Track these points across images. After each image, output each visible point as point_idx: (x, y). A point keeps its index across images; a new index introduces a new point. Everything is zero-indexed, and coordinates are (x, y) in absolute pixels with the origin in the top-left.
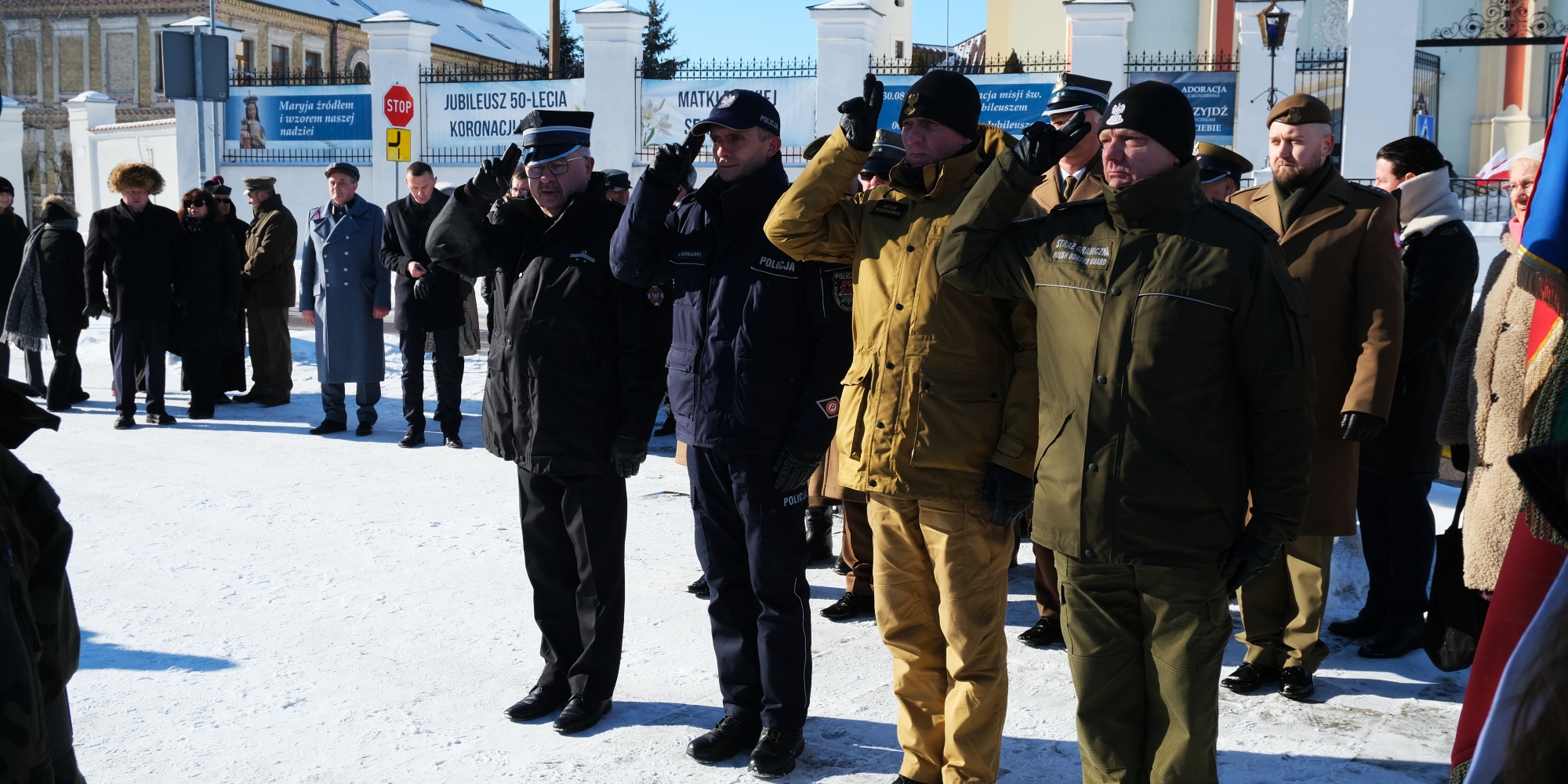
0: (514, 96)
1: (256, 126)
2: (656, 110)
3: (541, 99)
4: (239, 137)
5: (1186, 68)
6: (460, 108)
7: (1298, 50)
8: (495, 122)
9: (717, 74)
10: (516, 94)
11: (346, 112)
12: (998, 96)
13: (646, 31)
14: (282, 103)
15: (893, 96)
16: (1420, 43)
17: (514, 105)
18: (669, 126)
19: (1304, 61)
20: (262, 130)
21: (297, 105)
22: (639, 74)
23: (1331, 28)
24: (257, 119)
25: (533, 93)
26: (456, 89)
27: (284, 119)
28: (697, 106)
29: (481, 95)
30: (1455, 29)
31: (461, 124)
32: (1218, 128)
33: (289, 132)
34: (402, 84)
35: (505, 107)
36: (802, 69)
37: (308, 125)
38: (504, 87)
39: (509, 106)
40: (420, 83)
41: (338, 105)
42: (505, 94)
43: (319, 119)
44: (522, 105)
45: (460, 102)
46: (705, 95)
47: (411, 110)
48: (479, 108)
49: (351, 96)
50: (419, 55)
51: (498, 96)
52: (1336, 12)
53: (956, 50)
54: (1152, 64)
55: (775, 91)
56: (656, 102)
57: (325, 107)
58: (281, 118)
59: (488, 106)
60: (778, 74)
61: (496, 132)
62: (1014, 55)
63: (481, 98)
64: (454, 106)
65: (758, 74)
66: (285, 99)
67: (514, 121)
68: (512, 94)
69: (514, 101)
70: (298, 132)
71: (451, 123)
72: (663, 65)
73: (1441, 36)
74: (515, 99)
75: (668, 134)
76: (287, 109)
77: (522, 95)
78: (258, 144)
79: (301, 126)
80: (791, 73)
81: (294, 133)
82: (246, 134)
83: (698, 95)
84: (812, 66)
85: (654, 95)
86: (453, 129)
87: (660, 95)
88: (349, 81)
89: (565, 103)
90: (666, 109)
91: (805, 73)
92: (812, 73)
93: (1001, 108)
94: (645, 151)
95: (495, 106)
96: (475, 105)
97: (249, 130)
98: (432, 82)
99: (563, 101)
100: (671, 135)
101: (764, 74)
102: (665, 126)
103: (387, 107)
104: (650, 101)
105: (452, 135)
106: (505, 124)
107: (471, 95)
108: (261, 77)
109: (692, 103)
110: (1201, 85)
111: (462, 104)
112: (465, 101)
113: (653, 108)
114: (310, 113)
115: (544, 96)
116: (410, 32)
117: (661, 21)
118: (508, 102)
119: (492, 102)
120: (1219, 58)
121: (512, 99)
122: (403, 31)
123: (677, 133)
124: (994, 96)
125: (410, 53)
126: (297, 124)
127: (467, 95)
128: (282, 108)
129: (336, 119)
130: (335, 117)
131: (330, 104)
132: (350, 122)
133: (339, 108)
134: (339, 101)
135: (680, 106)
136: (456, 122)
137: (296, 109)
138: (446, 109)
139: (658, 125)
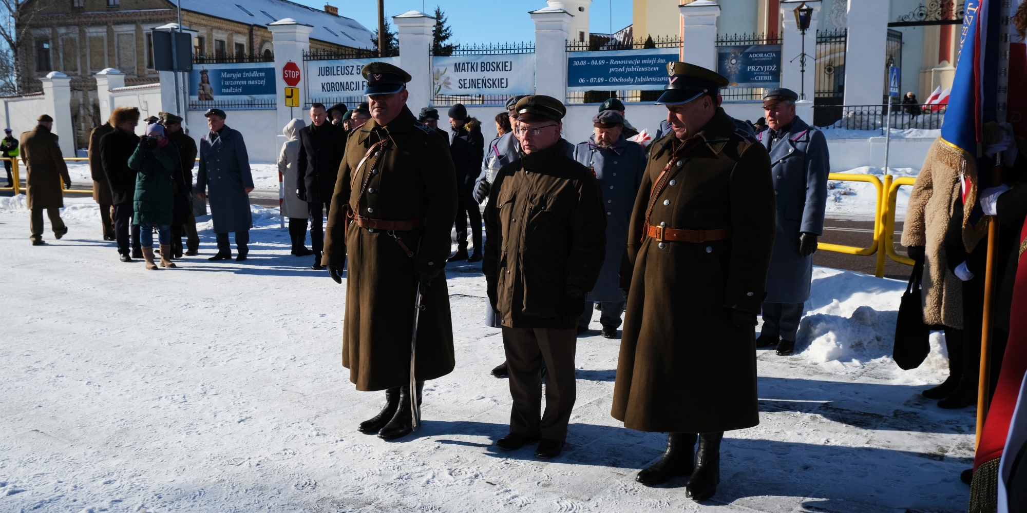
1: (207, 87)
2: (442, 74)
4: (198, 94)
5: (751, 43)
6: (327, 75)
7: (817, 30)
8: (347, 83)
9: (477, 53)
11: (260, 78)
12: (641, 62)
13: (434, 29)
14: (222, 73)
15: (580, 63)
16: (890, 25)
18: (449, 84)
19: (821, 37)
20: (211, 89)
21: (231, 75)
22: (431, 53)
23: (836, 18)
24: (208, 83)
26: (324, 64)
27: (224, 83)
28: (465, 71)
29: (339, 67)
30: (911, 16)
31: (328, 84)
32: (770, 78)
33: (227, 91)
34: (293, 61)
35: (353, 74)
36: (527, 49)
37: (238, 86)
38: (352, 62)
39: (355, 73)
40: (304, 60)
41: (255, 74)
42: (353, 67)
43: (244, 82)
45: (327, 71)
46: (470, 65)
47: (299, 76)
48: (338, 75)
49: (263, 69)
50: (302, 44)
51: (349, 67)
52: (839, 8)
53: (615, 36)
54: (731, 41)
55: (511, 62)
56: (442, 70)
57: (248, 75)
58: (222, 82)
59: (343, 73)
60: (512, 52)
61: (348, 89)
62: (650, 38)
63: (339, 69)
64: (323, 74)
65: (501, 52)
66: (224, 71)
67: (359, 82)
68: (358, 66)
70: (232, 90)
71: (322, 84)
72: (445, 48)
73: (903, 20)
75: (449, 88)
76: (225, 77)
78: (209, 98)
79: (234, 87)
80: (520, 51)
81: (230, 91)
82: (202, 92)
83: (466, 65)
84: (532, 47)
85: (440, 66)
86: (323, 87)
87: (444, 65)
88: (261, 60)
90: (447, 74)
91: (528, 51)
92: (532, 51)
93: (643, 69)
94: (436, 99)
95: (347, 73)
96: (335, 73)
97: (203, 89)
98: (310, 60)
100: (451, 88)
101: (504, 52)
102: (447, 84)
103: (284, 75)
104: (438, 69)
105: (323, 91)
106: (353, 84)
107: (333, 67)
108: (209, 58)
109: (462, 70)
110: (760, 53)
111: (328, 73)
112: (330, 71)
113: (440, 73)
114: (239, 79)
116: (297, 31)
117: (443, 22)
118: (355, 71)
119: (346, 71)
120: (771, 37)
121: (357, 69)
122: (293, 30)
123: (455, 89)
124: (639, 62)
125: (297, 43)
126: (232, 86)
127: (331, 67)
128: (222, 76)
129: (255, 83)
130: (254, 81)
131: (251, 74)
132: (263, 84)
133: (256, 76)
134: (256, 72)
135: (455, 72)
136: (325, 83)
137: (231, 77)
138: (319, 76)
139: (443, 83)
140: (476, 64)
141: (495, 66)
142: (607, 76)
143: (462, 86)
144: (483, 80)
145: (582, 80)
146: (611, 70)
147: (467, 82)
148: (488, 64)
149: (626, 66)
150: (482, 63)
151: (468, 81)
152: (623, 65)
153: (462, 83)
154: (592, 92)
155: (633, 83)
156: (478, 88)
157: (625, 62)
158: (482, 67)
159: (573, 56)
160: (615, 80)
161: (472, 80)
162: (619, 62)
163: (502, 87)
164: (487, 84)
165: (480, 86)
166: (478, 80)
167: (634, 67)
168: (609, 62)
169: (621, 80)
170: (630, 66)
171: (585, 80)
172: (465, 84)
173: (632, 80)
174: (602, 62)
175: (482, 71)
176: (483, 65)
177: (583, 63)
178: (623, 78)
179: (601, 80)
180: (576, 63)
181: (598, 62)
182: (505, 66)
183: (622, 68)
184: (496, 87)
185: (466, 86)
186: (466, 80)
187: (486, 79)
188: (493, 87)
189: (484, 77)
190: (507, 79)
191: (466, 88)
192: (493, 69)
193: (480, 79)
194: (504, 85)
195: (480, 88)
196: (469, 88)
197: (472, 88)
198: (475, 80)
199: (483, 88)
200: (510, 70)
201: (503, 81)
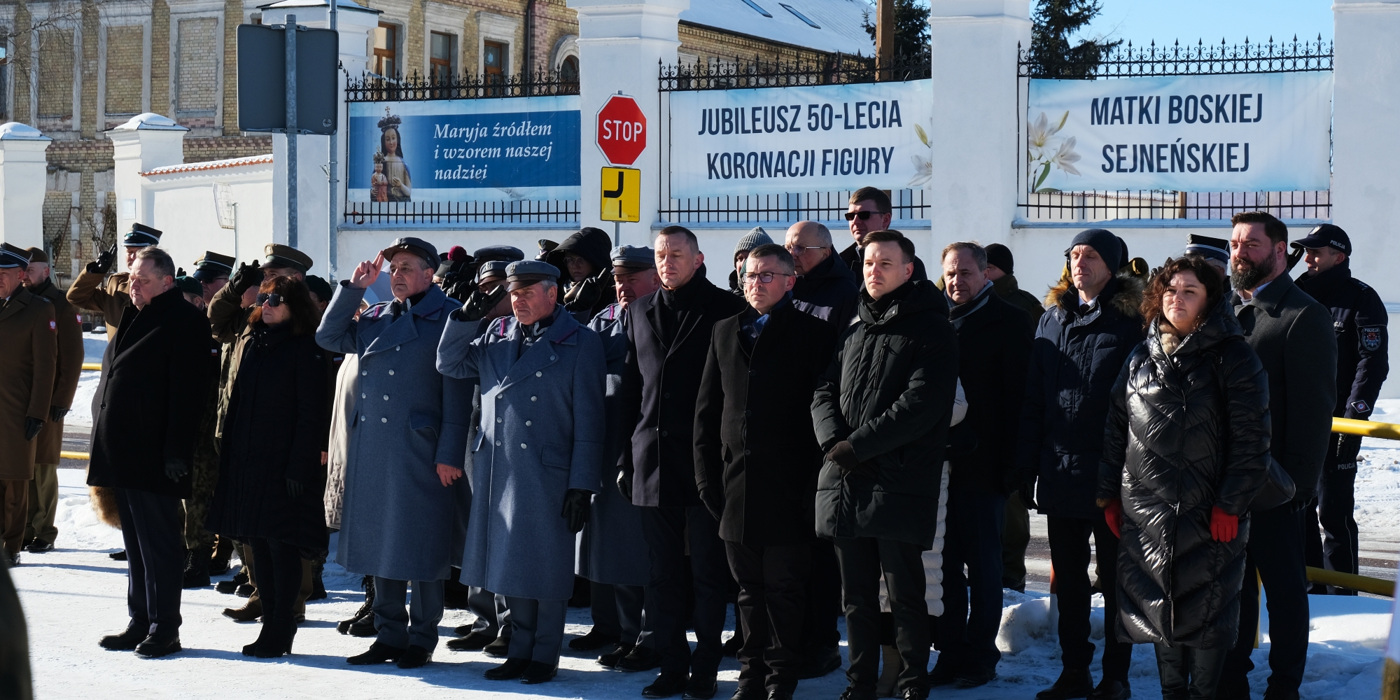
0: (814, 110)
1: (396, 163)
2: (1053, 131)
3: (859, 115)
4: (369, 183)
6: (724, 132)
8: (781, 154)
9: (1158, 68)
10: (816, 106)
11: (539, 141)
14: (438, 126)
17: (813, 125)
18: (1075, 158)
20: (406, 171)
21: (461, 130)
22: (1024, 69)
24: (399, 153)
25: (846, 105)
26: (718, 100)
27: (441, 154)
28: (1122, 122)
29: (760, 109)
31: (726, 159)
33: (448, 175)
34: (628, 93)
35: (798, 130)
36: (1307, 56)
37: (479, 163)
38: (797, 95)
39: (804, 128)
40: (660, 91)
41: (526, 129)
42: (798, 108)
43: (497, 152)
44: (827, 124)
45: (724, 121)
46: (1136, 104)
47: (644, 137)
48: (755, 131)
49: (548, 114)
50: (659, 42)
51: (786, 111)
55: (1260, 96)
56: (1054, 118)
57: (506, 131)
58: (437, 151)
59: (769, 127)
60: (1265, 65)
61: (783, 170)
63: (760, 114)
64: (714, 129)
65: (1229, 67)
66: (443, 120)
67: (813, 152)
68: (811, 107)
69: (814, 118)
70: (462, 174)
74: (816, 115)
75: (1074, 171)
76: (445, 136)
77: (827, 110)
78: (399, 194)
79: (467, 164)
80: (1288, 64)
81: (456, 175)
82: (380, 177)
83: (1125, 104)
84: (1324, 51)
85: (1050, 106)
86: (711, 167)
87: (1060, 105)
88: (546, 89)
89: (898, 120)
90: (1070, 129)
91: (1313, 63)
92: (1325, 63)
94: (1033, 200)
95: (782, 126)
96: (748, 126)
97: (385, 172)
98: (678, 90)
99: (895, 117)
100: (1078, 173)
101: (1241, 66)
102: (1067, 158)
103: (603, 132)
104: (1043, 115)
105: (710, 177)
106: (798, 157)
107: (743, 109)
108: (413, 85)
109: (1114, 117)
111: (727, 125)
112: (733, 120)
113: (1048, 128)
114: (482, 143)
115: (864, 110)
116: (646, 9)
118: (802, 121)
119: (778, 121)
121: (810, 117)
122: (634, 7)
125: (645, 42)
126: (460, 161)
127: (737, 110)
128: (437, 135)
129: (523, 152)
130: (521, 148)
131: (514, 128)
132: (546, 157)
133: (527, 134)
134: (529, 122)
135: (1093, 123)
136: (717, 155)
137: (460, 136)
138: (701, 133)
139: (1057, 156)
140: (1154, 101)
141: (1212, 106)
143: (1113, 165)
144: (1174, 148)
147: (1127, 153)
148: (1192, 102)
150: (1172, 98)
151: (1130, 151)
153: (1113, 156)
156: (1160, 170)
158: (1172, 109)
161: (1143, 147)
163: (1230, 169)
164: (1188, 160)
165: (1166, 164)
166: (1159, 147)
172: (1120, 159)
175: (1171, 121)
176: (1176, 103)
182: (1243, 108)
184: (1214, 170)
185: (1123, 165)
186: (1125, 147)
187: (1183, 146)
188: (1205, 170)
189: (1179, 140)
190: (1247, 146)
191: (1125, 171)
192: (1206, 117)
193: (1166, 146)
194: (1238, 163)
195: (1166, 170)
196: (1132, 170)
197: (1142, 170)
198: (1151, 146)
199: (1173, 170)
200: (1257, 120)
201: (1234, 151)
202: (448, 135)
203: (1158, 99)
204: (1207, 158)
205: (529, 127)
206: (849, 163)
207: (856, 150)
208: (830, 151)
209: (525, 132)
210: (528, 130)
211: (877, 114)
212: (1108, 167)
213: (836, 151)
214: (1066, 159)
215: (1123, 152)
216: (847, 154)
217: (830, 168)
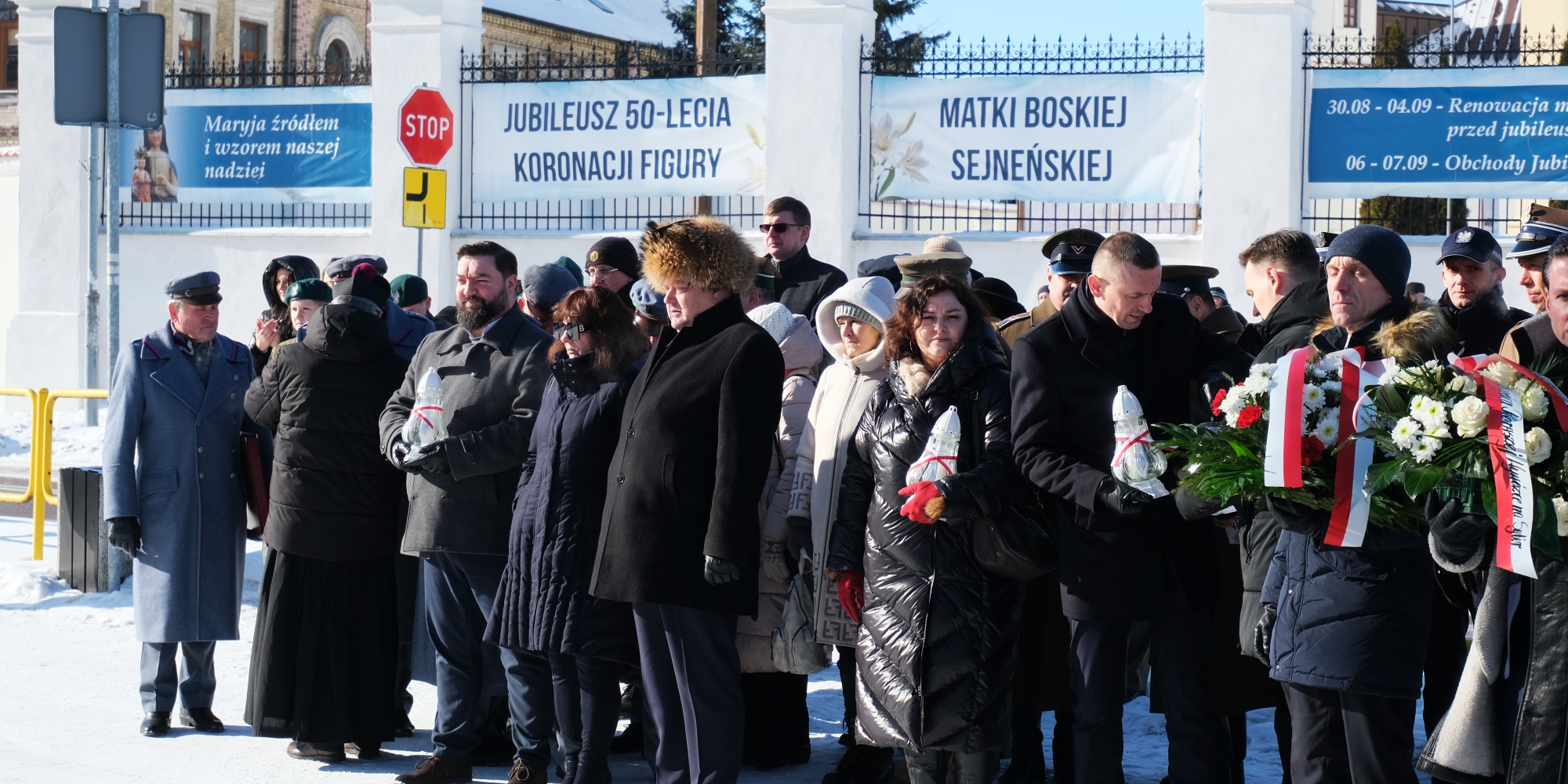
0: (633, 107)
1: (160, 159)
2: (898, 134)
3: (683, 113)
4: (130, 180)
6: (531, 129)
8: (594, 155)
10: (636, 102)
11: (325, 136)
12: (1552, 107)
14: (209, 118)
15: (1349, 108)
17: (632, 123)
18: (922, 163)
20: (172, 168)
21: (236, 123)
22: (867, 65)
24: (164, 147)
25: (669, 102)
26: (523, 93)
27: (212, 149)
28: (974, 125)
29: (573, 104)
31: (535, 159)
33: (220, 173)
34: (433, 85)
35: (615, 127)
36: (1176, 57)
37: (256, 160)
38: (615, 90)
39: (622, 126)
40: (462, 82)
42: (616, 104)
43: (274, 148)
44: (647, 122)
45: (532, 116)
46: (990, 106)
47: (448, 135)
48: (566, 128)
49: (335, 106)
50: (461, 28)
51: (602, 106)
55: (1124, 99)
56: (899, 119)
57: (287, 125)
58: (207, 146)
59: (583, 124)
60: (1130, 66)
61: (598, 173)
63: (572, 110)
64: (520, 126)
65: (1091, 66)
66: (214, 111)
67: (630, 153)
68: (630, 103)
69: (633, 115)
70: (236, 172)
71: (516, 155)
72: (900, 43)
74: (635, 112)
75: (920, 177)
76: (218, 129)
77: (648, 106)
78: (164, 194)
79: (241, 160)
80: (1155, 65)
81: (229, 173)
82: (143, 175)
83: (978, 105)
84: (1194, 51)
85: (895, 106)
86: (519, 168)
87: (906, 106)
89: (727, 119)
90: (916, 132)
91: (1182, 64)
92: (1195, 64)
93: (1557, 131)
94: (876, 208)
95: (597, 124)
96: (559, 123)
97: (148, 168)
98: (484, 81)
99: (723, 115)
100: (925, 180)
101: (1104, 66)
102: (914, 163)
103: (405, 128)
104: (888, 115)
105: (517, 179)
106: (613, 158)
107: (553, 105)
109: (965, 120)
111: (535, 121)
112: (542, 116)
113: (893, 130)
114: (259, 137)
115: (689, 107)
118: (620, 119)
119: (593, 117)
121: (628, 114)
123: (938, 177)
124: (1545, 106)
125: (445, 28)
126: (234, 158)
127: (547, 105)
128: (208, 128)
129: (306, 149)
130: (304, 144)
131: (296, 122)
132: (332, 154)
133: (311, 129)
134: (313, 116)
135: (942, 125)
136: (524, 155)
137: (234, 129)
138: (507, 130)
139: (902, 161)
140: (1009, 103)
141: (1072, 109)
142: (1438, 149)
143: (964, 172)
144: (1030, 154)
145: (1355, 163)
146: (1453, 131)
147: (980, 159)
148: (1050, 104)
149: (1501, 118)
150: (1029, 100)
151: (983, 155)
152: (1493, 115)
153: (964, 162)
154: (1386, 202)
155: (1526, 175)
156: (1015, 178)
157: (1500, 107)
158: (1028, 111)
159: (1327, 81)
160: (1465, 162)
161: (997, 153)
162: (1478, 107)
163: (1091, 178)
164: (1045, 168)
165: (1021, 172)
166: (1014, 153)
167: (1530, 123)
168: (1447, 106)
169: (1487, 163)
170: (1515, 119)
171: (1368, 161)
172: (971, 165)
173: (1521, 166)
174: (1423, 105)
175: (1028, 125)
176: (1033, 105)
177: (1362, 107)
178: (1492, 157)
179: (1418, 162)
180: (1338, 107)
181: (1409, 106)
182: (1106, 111)
183: (1488, 124)
184: (1074, 178)
185: (975, 172)
186: (977, 152)
187: (1040, 152)
188: (1064, 178)
189: (1036, 145)
190: (1109, 153)
191: (977, 178)
192: (1066, 121)
193: (1021, 152)
194: (1100, 171)
195: (1021, 179)
196: (985, 178)
197: (995, 178)
198: (1006, 152)
199: (1029, 178)
200: (1120, 125)
201: (1095, 158)
202: (221, 128)
203: (1014, 100)
204: (1066, 166)
205: (313, 120)
206: (671, 165)
207: (679, 152)
208: (650, 152)
209: (308, 126)
210: (311, 124)
211: (704, 112)
212: (958, 173)
213: (657, 152)
214: (913, 165)
215: (975, 158)
216: (668, 155)
217: (650, 171)
